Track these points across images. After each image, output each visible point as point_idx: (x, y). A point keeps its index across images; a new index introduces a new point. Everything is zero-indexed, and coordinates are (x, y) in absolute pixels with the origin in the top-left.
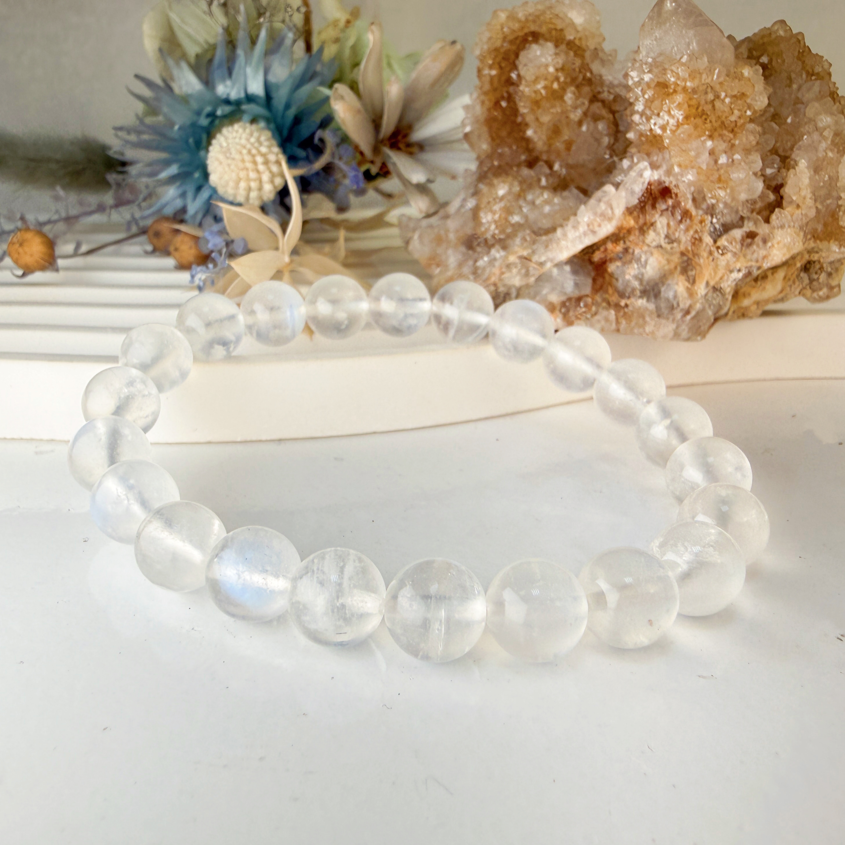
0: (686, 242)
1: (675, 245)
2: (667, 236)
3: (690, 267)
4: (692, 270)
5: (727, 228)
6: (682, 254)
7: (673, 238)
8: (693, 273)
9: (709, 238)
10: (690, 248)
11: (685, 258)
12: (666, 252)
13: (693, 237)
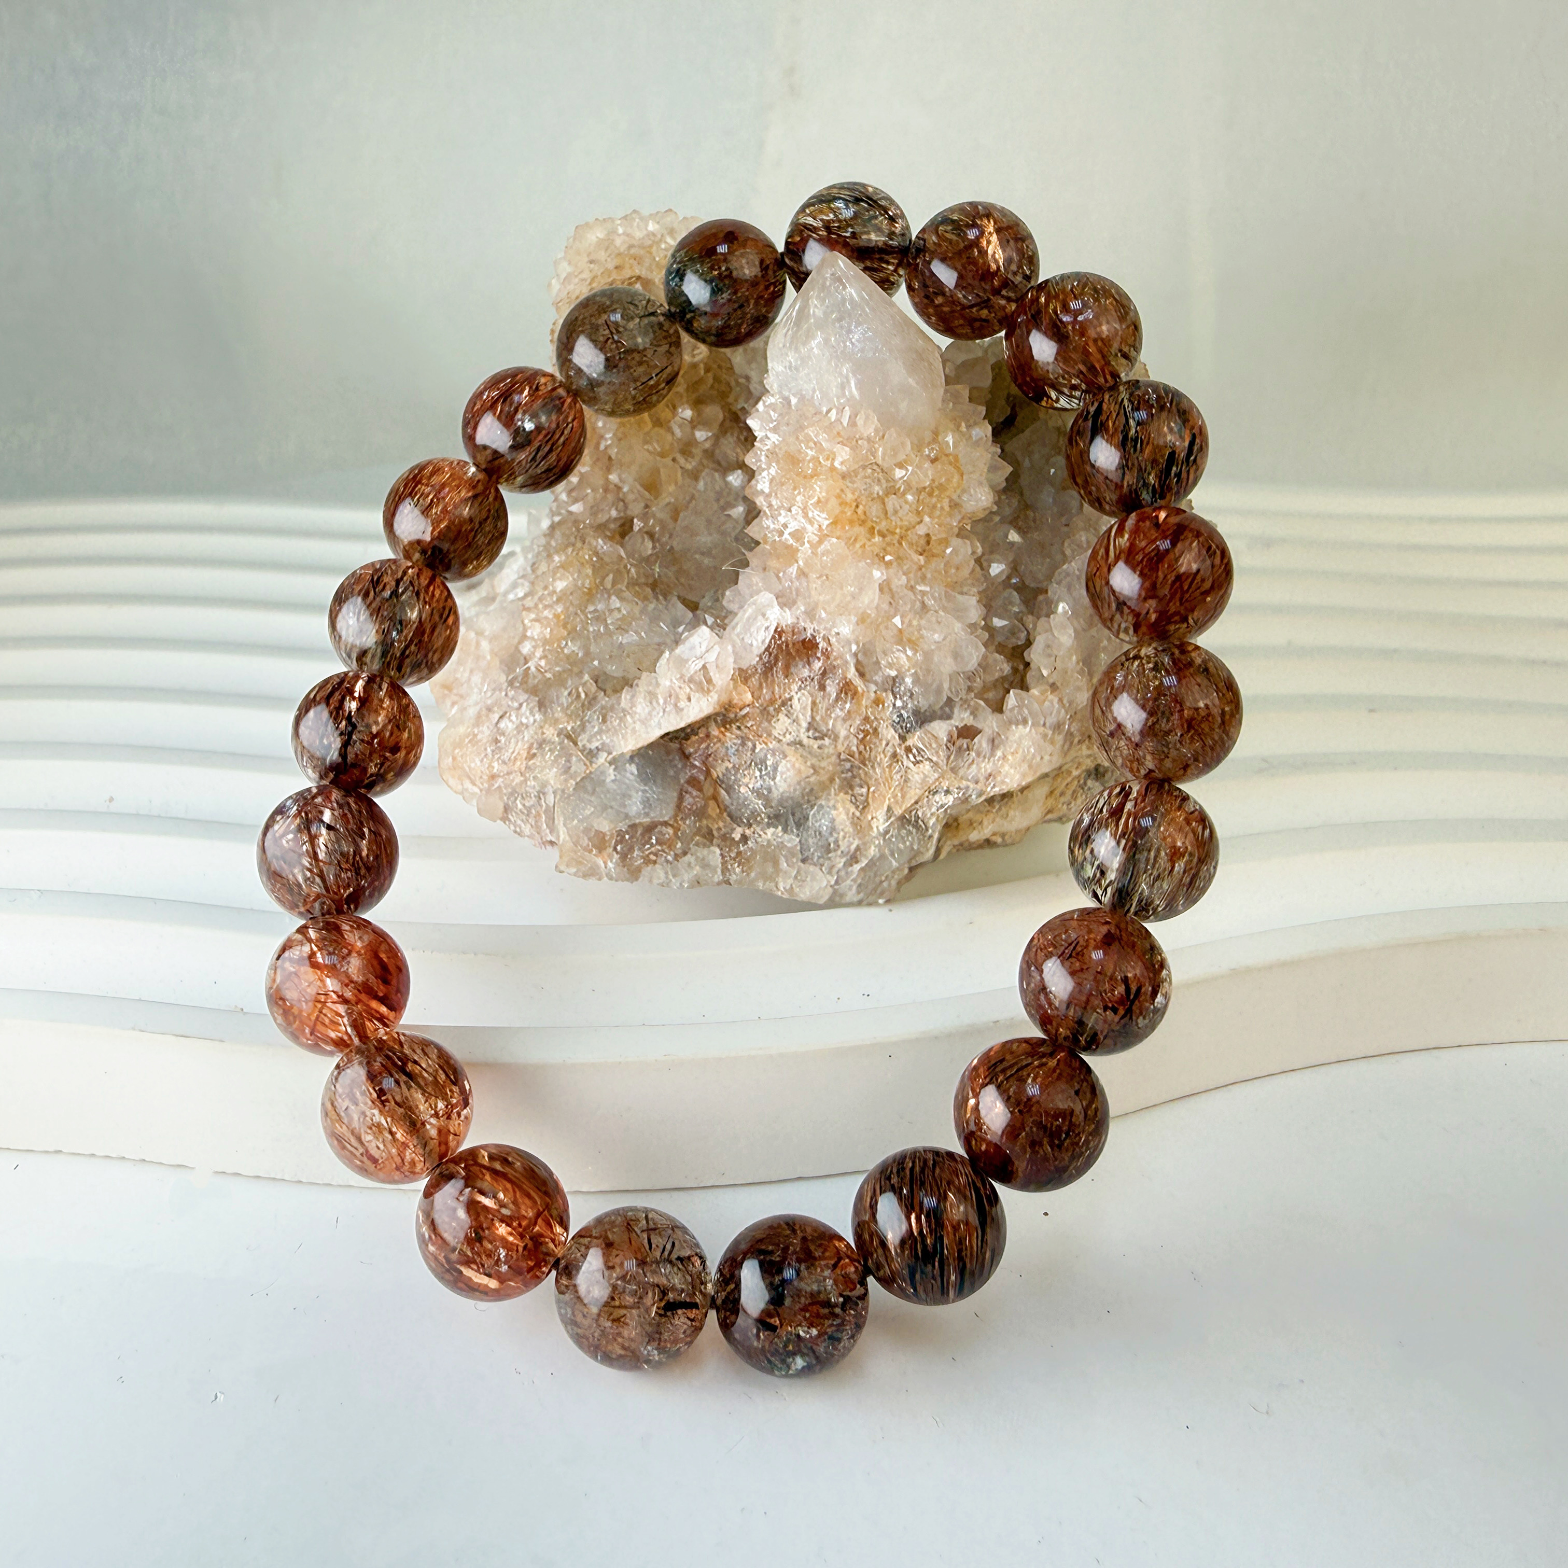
0: (847, 737)
1: (827, 741)
2: (812, 725)
3: (858, 781)
4: (862, 786)
5: (921, 718)
6: (841, 758)
7: (823, 729)
8: (864, 790)
9: (892, 732)
10: (854, 749)
11: (846, 766)
12: (810, 753)
13: (859, 729)
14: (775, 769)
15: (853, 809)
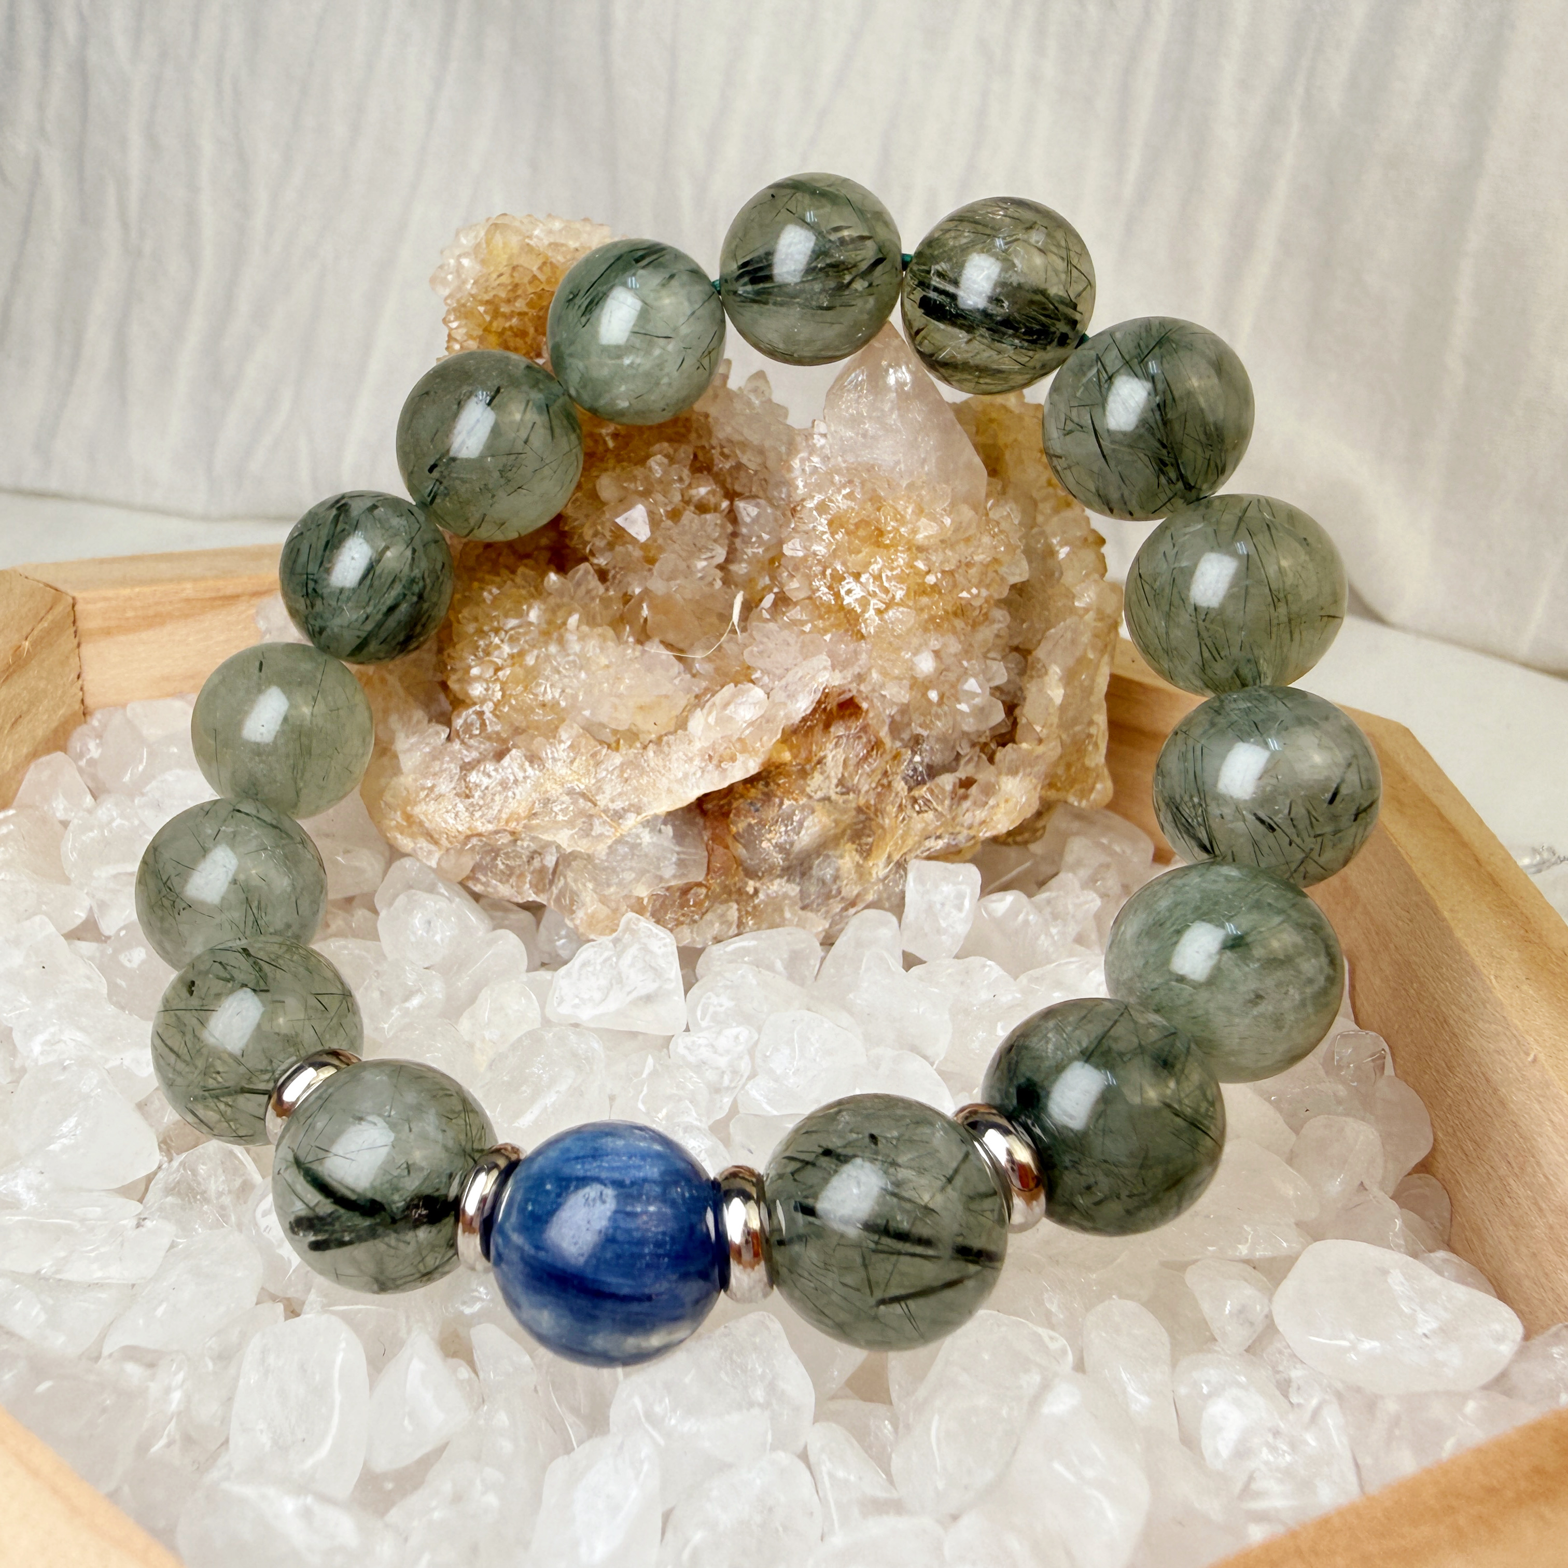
0: (867, 792)
1: (852, 796)
2: (841, 782)
3: (867, 832)
4: (869, 836)
5: (933, 772)
6: (859, 810)
7: (850, 785)
8: (870, 840)
9: (903, 783)
10: (872, 802)
11: (862, 817)
12: (835, 808)
13: (879, 783)
14: (801, 824)
15: (857, 858)
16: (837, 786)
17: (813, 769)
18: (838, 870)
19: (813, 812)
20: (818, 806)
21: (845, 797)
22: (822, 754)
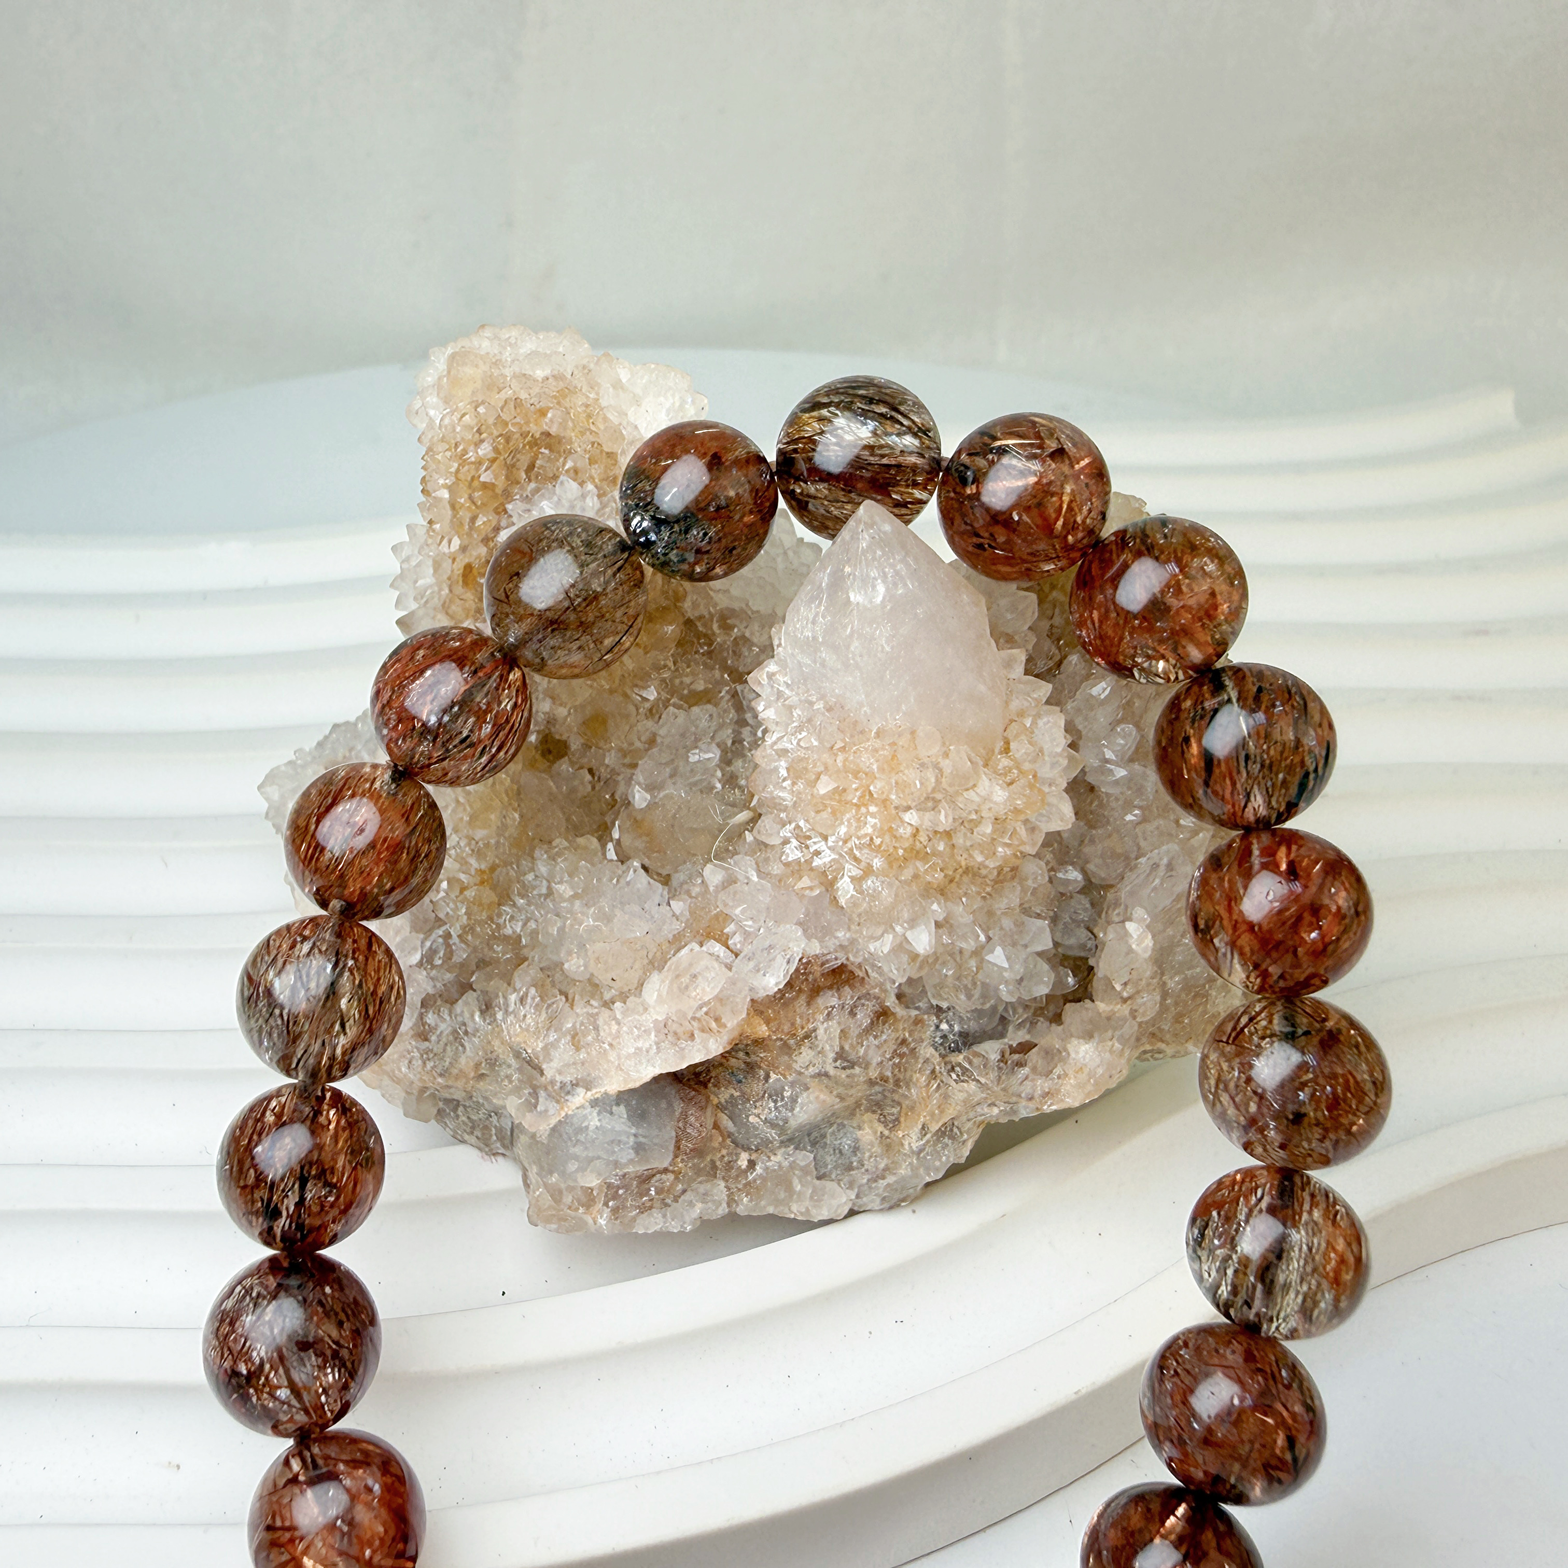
0: (881, 1063)
1: (857, 1070)
2: (841, 1055)
3: (889, 1102)
4: (893, 1107)
5: (967, 1040)
6: (871, 1083)
7: (852, 1057)
8: (895, 1111)
9: (932, 1051)
10: (889, 1074)
11: (878, 1089)
12: (836, 1083)
13: (895, 1053)
14: (794, 1100)
15: (880, 1128)
16: (835, 1060)
17: (799, 1045)
18: (857, 1140)
19: (807, 1089)
20: (813, 1084)
21: (848, 1072)
22: (811, 1026)
